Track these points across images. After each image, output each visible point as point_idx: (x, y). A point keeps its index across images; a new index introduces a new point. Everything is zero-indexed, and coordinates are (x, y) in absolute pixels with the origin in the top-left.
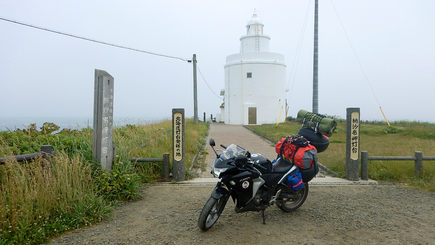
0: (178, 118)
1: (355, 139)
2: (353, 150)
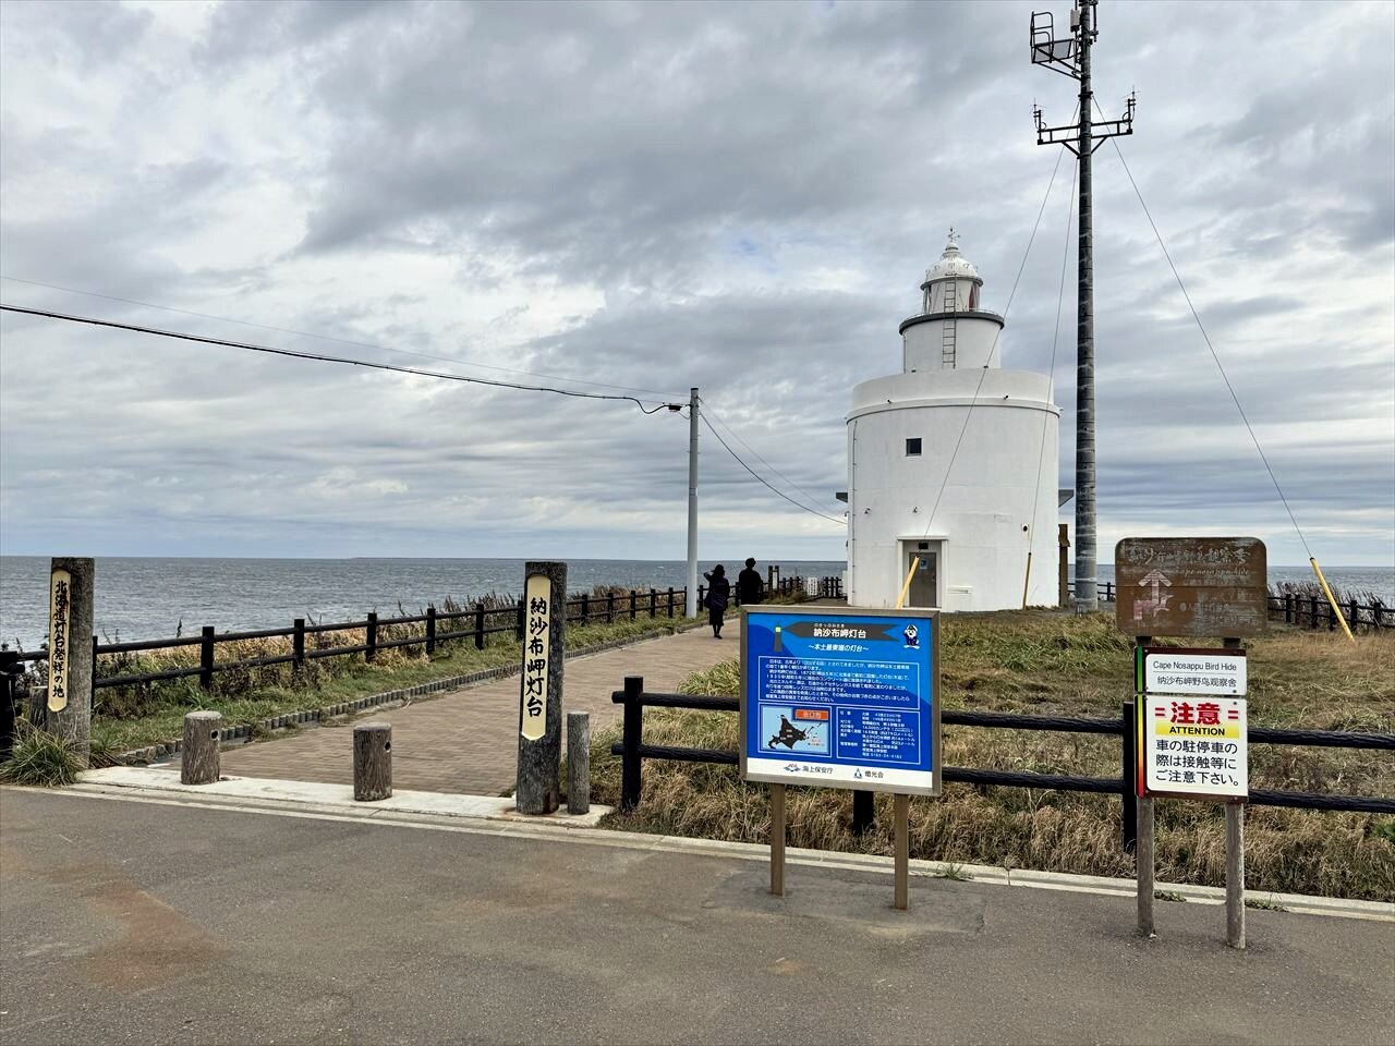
0: (62, 584)
1: (537, 665)
2: (529, 705)
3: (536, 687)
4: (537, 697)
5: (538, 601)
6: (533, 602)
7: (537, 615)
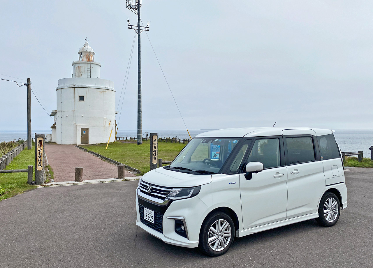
0: (40, 141)
1: (155, 151)
2: (154, 158)
3: (155, 155)
4: (155, 157)
5: (155, 140)
6: (154, 140)
7: (155, 142)
